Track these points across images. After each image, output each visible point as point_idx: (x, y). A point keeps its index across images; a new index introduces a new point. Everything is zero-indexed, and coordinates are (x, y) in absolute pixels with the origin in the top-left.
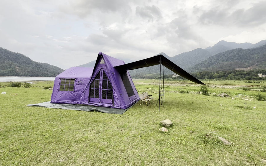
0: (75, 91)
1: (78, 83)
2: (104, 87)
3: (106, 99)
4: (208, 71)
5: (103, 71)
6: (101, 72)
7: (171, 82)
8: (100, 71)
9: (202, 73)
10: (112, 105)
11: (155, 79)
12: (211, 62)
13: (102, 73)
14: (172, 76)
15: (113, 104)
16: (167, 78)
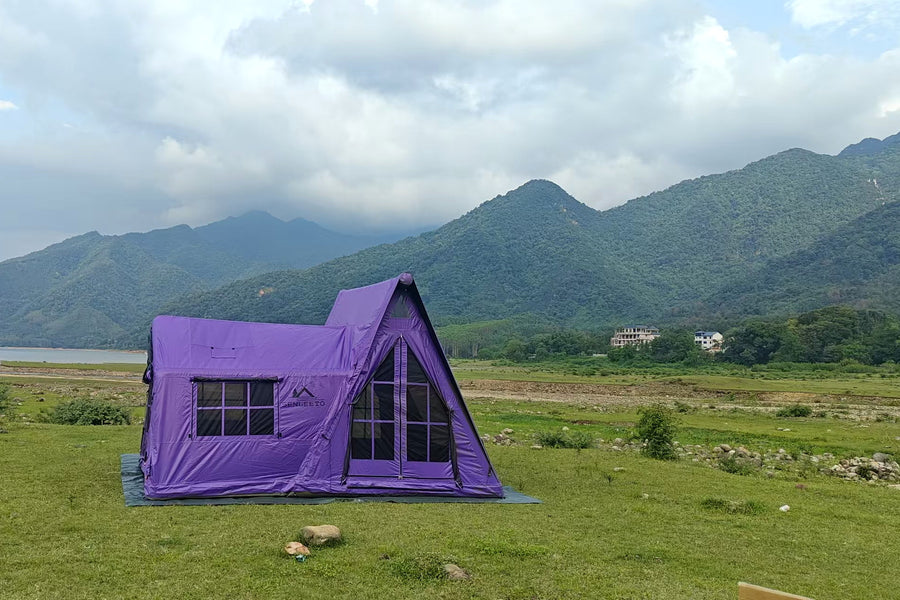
0: (279, 435)
1: (295, 400)
2: (413, 413)
3: (426, 460)
4: (862, 305)
5: (405, 350)
6: (397, 350)
7: (596, 379)
8: (393, 350)
9: (821, 324)
10: (453, 486)
11: (489, 357)
12: (883, 242)
13: (405, 359)
14: (609, 341)
15: (455, 479)
16: (577, 352)
